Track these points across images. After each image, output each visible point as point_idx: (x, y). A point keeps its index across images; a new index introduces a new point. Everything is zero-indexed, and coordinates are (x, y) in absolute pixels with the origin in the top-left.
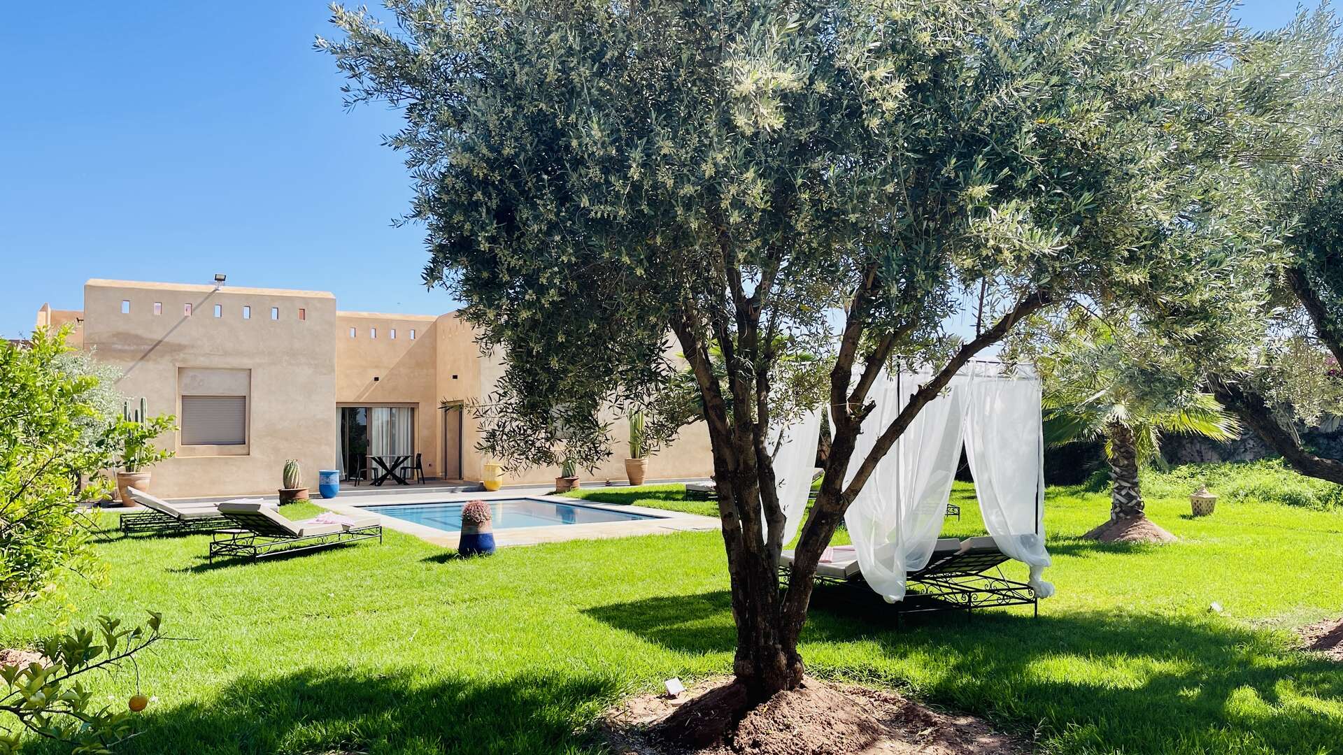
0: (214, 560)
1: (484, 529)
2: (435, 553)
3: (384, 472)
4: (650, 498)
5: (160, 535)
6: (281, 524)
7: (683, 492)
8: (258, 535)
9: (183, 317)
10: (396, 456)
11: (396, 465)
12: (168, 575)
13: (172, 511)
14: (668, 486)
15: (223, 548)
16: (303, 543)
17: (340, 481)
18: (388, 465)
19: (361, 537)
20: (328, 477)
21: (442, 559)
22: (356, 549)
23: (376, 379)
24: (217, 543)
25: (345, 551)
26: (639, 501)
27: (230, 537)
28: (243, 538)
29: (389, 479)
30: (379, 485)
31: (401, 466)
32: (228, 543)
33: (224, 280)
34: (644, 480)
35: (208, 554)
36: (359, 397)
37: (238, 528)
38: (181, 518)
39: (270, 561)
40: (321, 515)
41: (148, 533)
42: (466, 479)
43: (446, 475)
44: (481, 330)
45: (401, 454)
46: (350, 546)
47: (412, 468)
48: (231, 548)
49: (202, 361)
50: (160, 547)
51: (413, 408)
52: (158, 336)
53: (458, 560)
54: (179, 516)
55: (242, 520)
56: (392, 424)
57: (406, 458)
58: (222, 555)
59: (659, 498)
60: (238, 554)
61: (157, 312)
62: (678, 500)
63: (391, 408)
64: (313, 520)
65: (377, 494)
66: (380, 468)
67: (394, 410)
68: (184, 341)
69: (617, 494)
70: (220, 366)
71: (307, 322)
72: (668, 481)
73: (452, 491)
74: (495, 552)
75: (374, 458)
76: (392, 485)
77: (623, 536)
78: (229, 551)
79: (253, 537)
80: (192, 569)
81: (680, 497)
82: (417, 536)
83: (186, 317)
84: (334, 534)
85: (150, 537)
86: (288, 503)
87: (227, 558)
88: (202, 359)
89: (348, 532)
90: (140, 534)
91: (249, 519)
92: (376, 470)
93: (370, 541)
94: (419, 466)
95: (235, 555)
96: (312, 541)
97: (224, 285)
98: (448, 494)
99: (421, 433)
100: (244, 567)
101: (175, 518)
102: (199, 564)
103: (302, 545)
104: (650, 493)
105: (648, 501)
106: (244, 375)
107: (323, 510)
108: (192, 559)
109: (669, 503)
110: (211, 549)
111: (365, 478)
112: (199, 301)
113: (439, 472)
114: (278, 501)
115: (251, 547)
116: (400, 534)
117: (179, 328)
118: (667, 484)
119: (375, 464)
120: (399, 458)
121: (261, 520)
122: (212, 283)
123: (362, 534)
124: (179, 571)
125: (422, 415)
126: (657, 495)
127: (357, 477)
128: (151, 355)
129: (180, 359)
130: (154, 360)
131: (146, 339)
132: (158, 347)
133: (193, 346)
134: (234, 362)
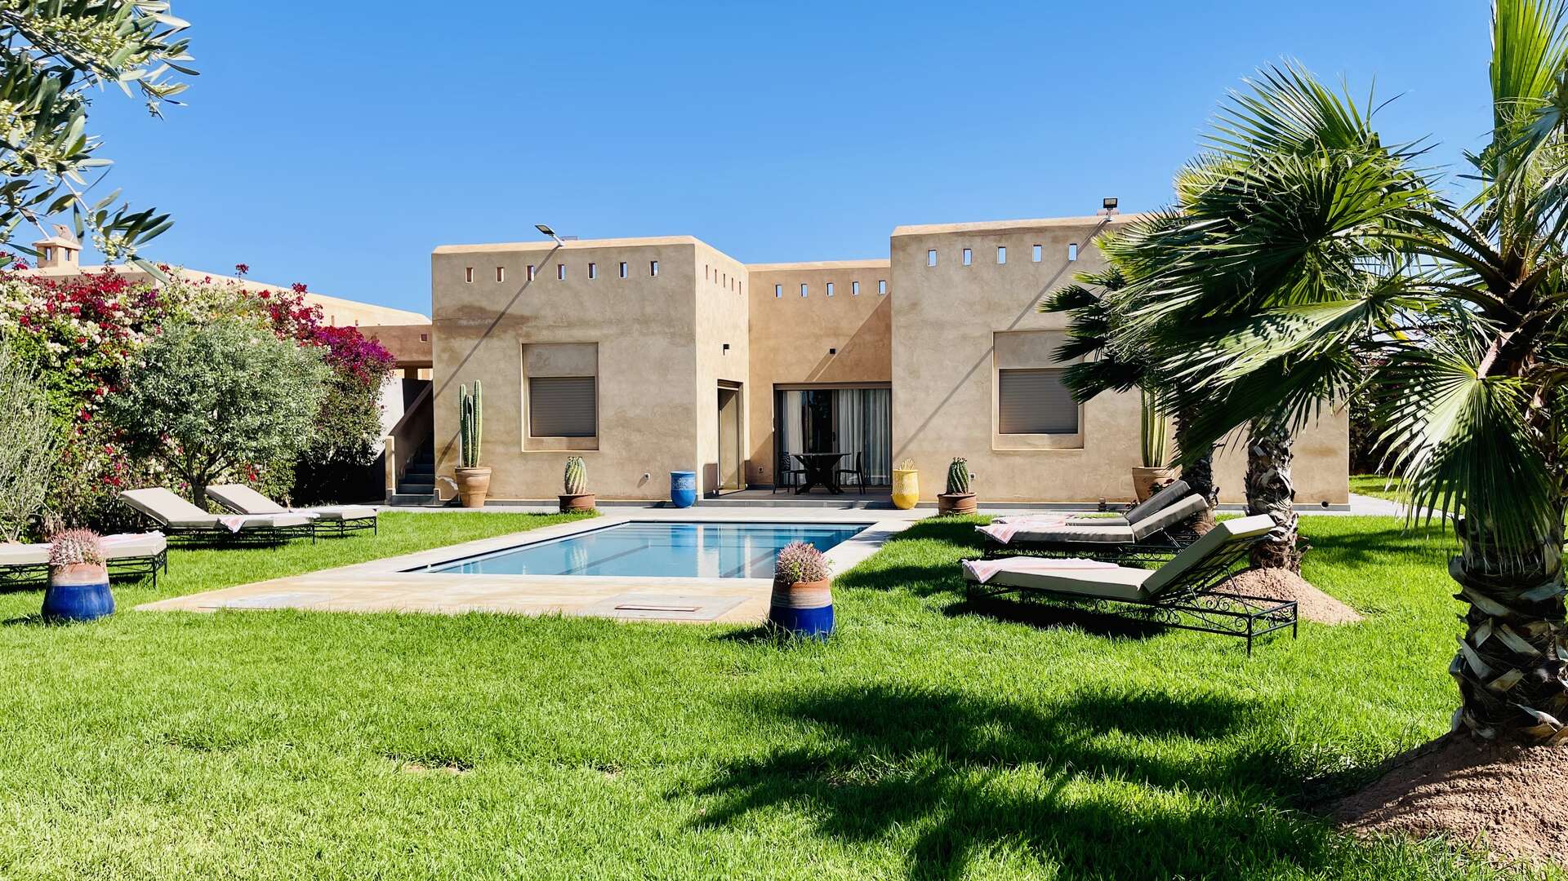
9: (525, 283)
23: (833, 351)
36: (812, 375)
49: (545, 336)
52: (501, 307)
63: (864, 391)
68: (527, 313)
70: (564, 341)
71: (660, 279)
83: (529, 282)
88: (545, 332)
106: (591, 350)
112: (541, 261)
117: (519, 299)
128: (495, 330)
129: (524, 334)
130: (498, 336)
131: (489, 312)
132: (501, 321)
133: (536, 318)
134: (579, 334)
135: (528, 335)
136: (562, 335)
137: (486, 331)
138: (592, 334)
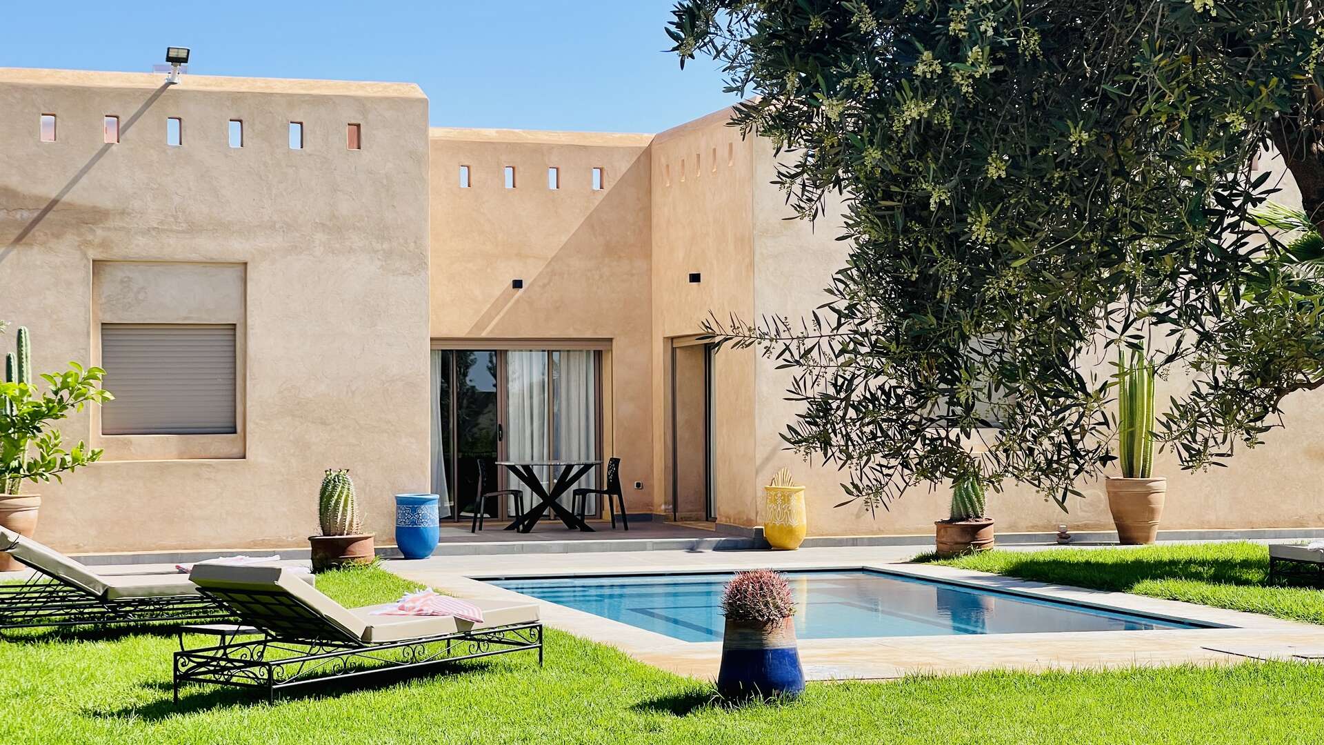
0: (183, 693)
1: (778, 639)
2: (663, 692)
3: (537, 501)
4: (1174, 575)
5: (65, 634)
6: (324, 613)
7: (1258, 564)
8: (274, 639)
9: (100, 147)
10: (563, 463)
11: (562, 485)
12: (90, 723)
13: (90, 580)
14: (1220, 547)
15: (200, 665)
16: (369, 659)
17: (441, 520)
18: (544, 484)
19: (495, 647)
20: (414, 510)
21: (683, 704)
22: (486, 676)
23: (518, 284)
24: (189, 654)
25: (463, 679)
26: (1147, 584)
27: (215, 641)
28: (243, 645)
29: (548, 517)
30: (527, 530)
31: (575, 486)
32: (211, 654)
33: (185, 60)
34: (1156, 531)
35: (169, 678)
36: (479, 325)
37: (235, 623)
38: (110, 597)
39: (301, 698)
40: (410, 596)
41: (41, 630)
42: (721, 520)
43: (675, 509)
44: (793, 158)
45: (574, 460)
46: (472, 668)
47: (599, 492)
48: (217, 664)
49: (141, 246)
50: (68, 661)
51: (598, 352)
52: (50, 190)
53: (717, 709)
54: (106, 592)
55: (242, 603)
56: (551, 389)
57: (587, 467)
58: (200, 681)
59: (1198, 577)
60: (234, 680)
61: (46, 136)
62: (1247, 583)
63: (550, 353)
64: (391, 607)
65: (522, 550)
66: (527, 491)
67: (556, 356)
68: (105, 201)
69: (1088, 563)
70: (179, 257)
71: (366, 155)
72: (1219, 536)
73: (692, 549)
74: (802, 694)
75: (513, 468)
76: (554, 532)
77: (1114, 667)
78: (214, 672)
79: (264, 643)
80: (138, 711)
81: (1255, 575)
82: (620, 649)
83: (109, 145)
84: (438, 639)
85: (44, 638)
86: (330, 568)
87: (209, 689)
88: (141, 241)
89: (467, 636)
90: (25, 631)
91: (257, 602)
92: (518, 494)
93: (516, 658)
94: (614, 487)
95: (227, 682)
96: (391, 655)
97: (185, 72)
98: (682, 554)
99: (619, 410)
100: (246, 711)
101: (97, 597)
102: (151, 701)
103: (367, 662)
104: (1173, 563)
105: (1172, 585)
106: (232, 275)
107: (409, 587)
108: (137, 690)
109: (1225, 591)
110: (176, 669)
111: (494, 515)
112: (133, 110)
113: (660, 505)
114: (309, 563)
115: (263, 664)
116: (584, 645)
117: (92, 172)
118: (1218, 542)
119: (515, 482)
120: (569, 468)
121: (281, 604)
122: (159, 69)
123: (500, 642)
124: (112, 714)
125: (619, 368)
126: (1193, 569)
127: (476, 511)
128: (37, 231)
129: (97, 241)
130: (43, 244)
131: (24, 197)
132: (50, 215)
133: (123, 213)
134: (208, 246)
135: (104, 244)
136: (175, 247)
137: (17, 232)
138: (237, 248)
